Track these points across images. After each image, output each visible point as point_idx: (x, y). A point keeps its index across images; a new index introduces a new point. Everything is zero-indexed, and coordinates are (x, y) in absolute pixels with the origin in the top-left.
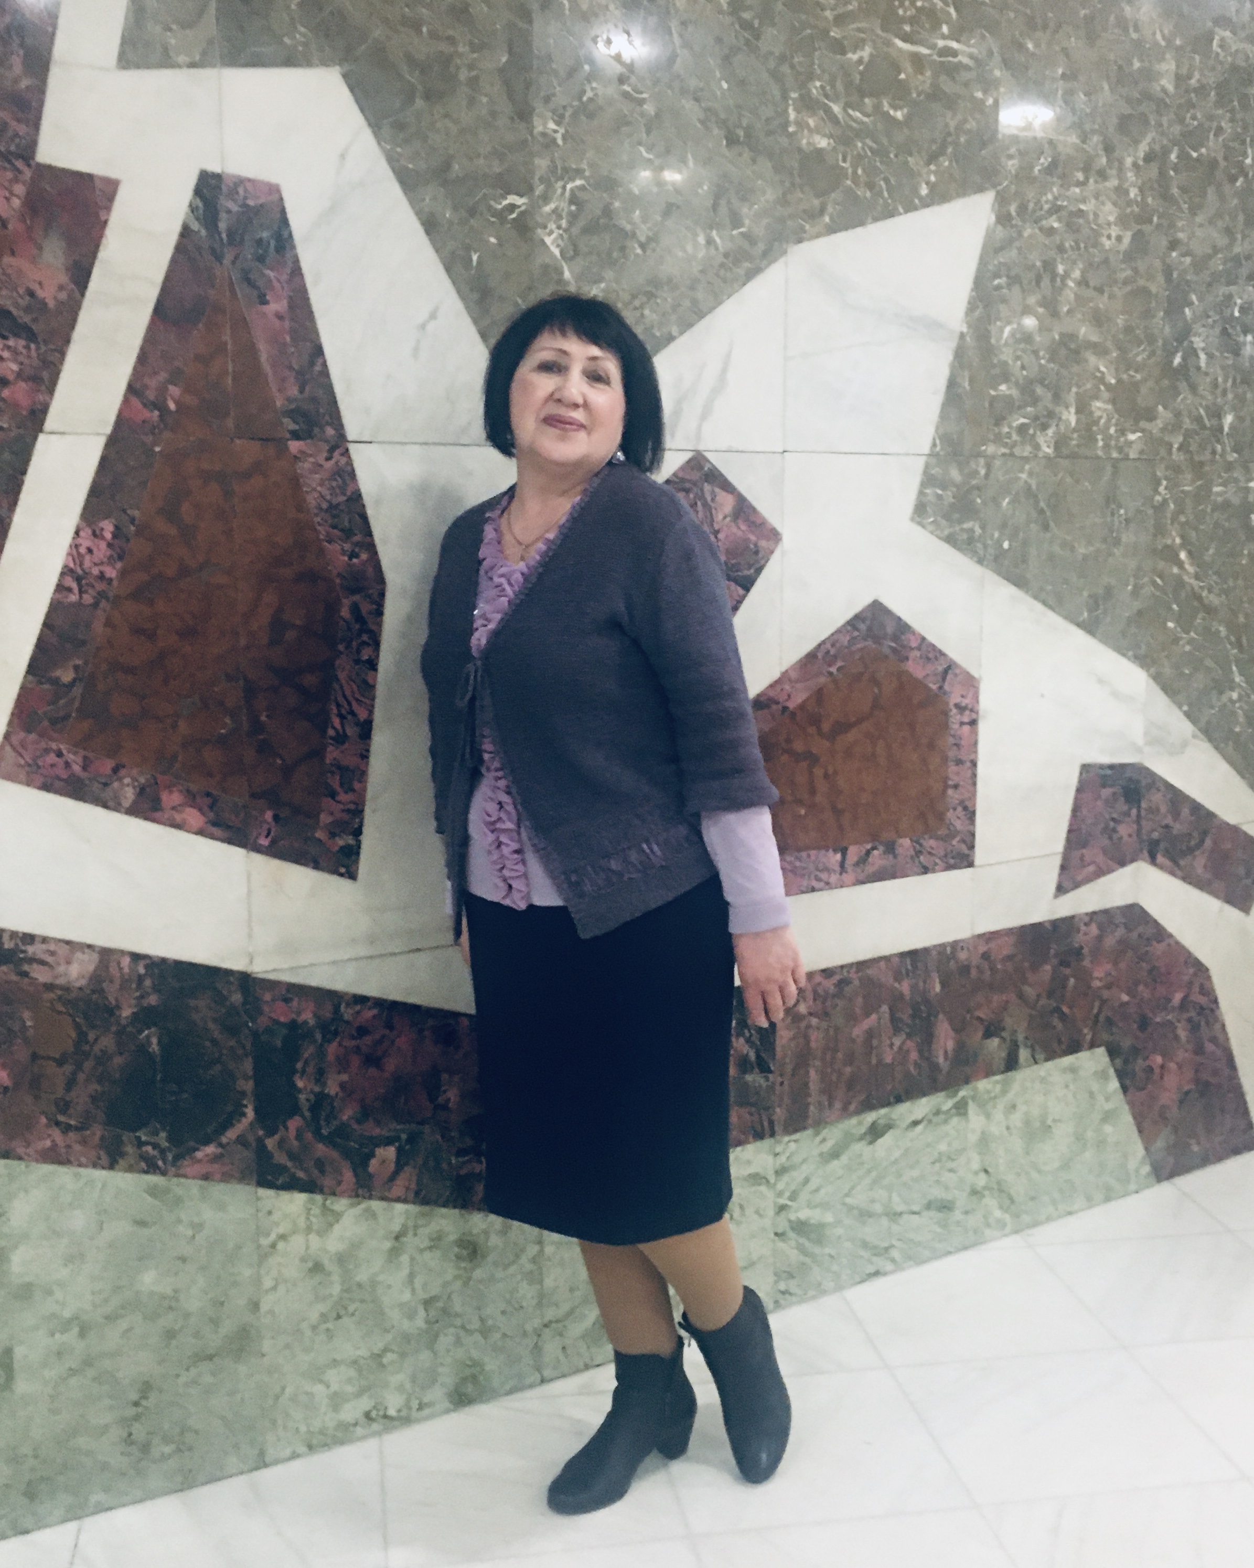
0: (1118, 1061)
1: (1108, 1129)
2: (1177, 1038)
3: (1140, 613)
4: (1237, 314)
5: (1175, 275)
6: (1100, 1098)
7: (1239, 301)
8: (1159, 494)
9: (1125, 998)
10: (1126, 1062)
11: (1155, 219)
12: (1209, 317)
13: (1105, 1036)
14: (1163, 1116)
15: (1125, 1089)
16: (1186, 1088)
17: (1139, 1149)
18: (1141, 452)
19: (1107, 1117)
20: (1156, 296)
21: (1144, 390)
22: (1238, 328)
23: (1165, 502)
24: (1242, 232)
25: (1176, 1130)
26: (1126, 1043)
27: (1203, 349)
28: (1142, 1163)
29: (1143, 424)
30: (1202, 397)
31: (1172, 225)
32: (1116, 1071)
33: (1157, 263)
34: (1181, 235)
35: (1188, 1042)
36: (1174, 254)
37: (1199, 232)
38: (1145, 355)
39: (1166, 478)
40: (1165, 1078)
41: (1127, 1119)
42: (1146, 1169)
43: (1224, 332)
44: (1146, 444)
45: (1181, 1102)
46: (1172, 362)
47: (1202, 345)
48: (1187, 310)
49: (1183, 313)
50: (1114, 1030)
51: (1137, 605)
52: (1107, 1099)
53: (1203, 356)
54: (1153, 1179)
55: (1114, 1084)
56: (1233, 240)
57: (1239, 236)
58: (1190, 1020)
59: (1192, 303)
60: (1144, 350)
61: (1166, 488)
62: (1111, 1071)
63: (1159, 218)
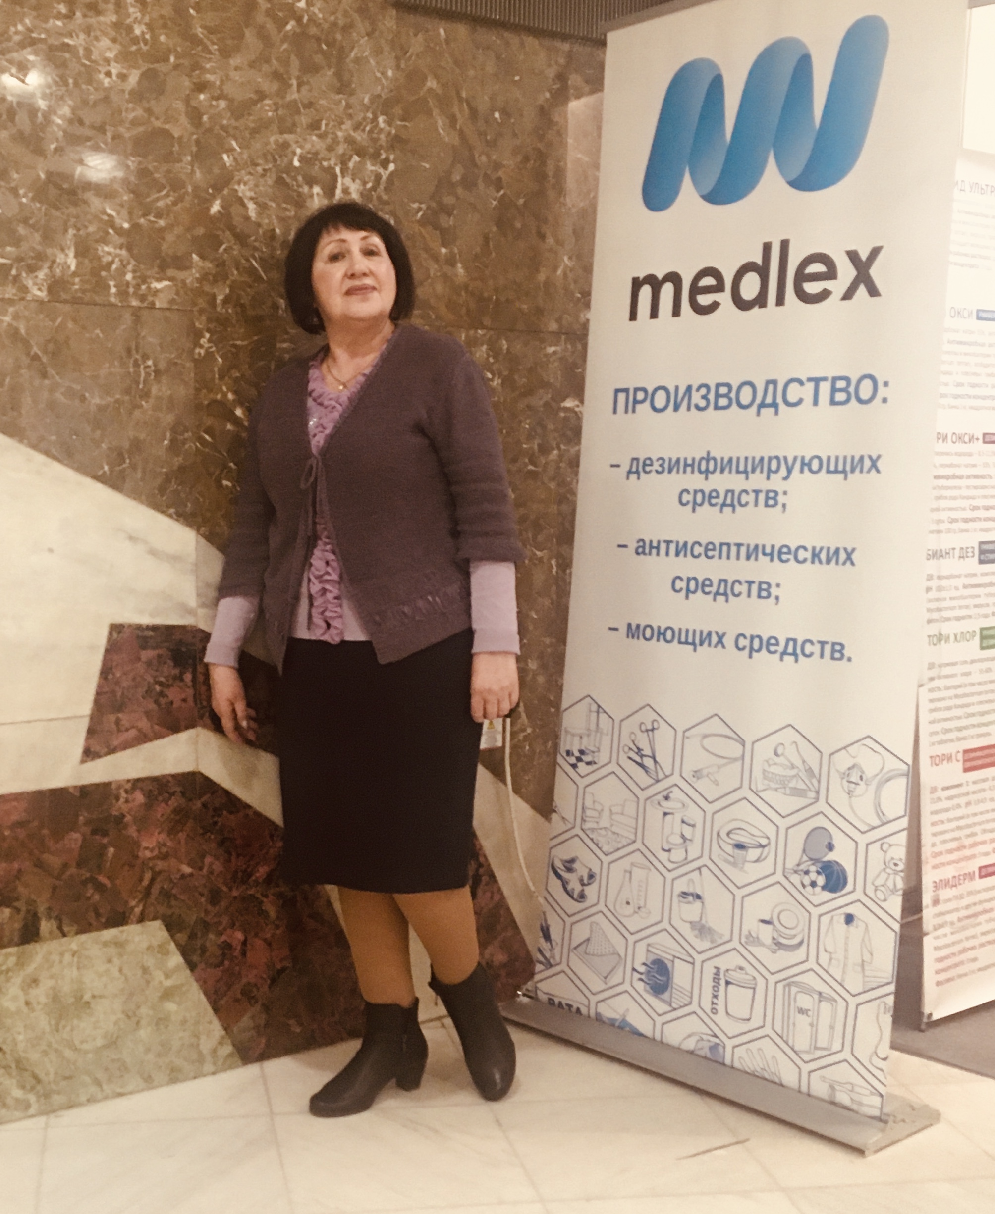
0: (182, 937)
1: (171, 1006)
2: (263, 914)
3: (182, 469)
4: (296, 163)
5: (205, 118)
6: (158, 976)
7: (299, 151)
8: (201, 346)
9: (187, 870)
10: (192, 936)
11: (172, 59)
12: (257, 165)
13: (162, 910)
14: (248, 995)
15: (192, 966)
16: (279, 966)
17: (216, 1028)
18: (173, 301)
19: (167, 994)
20: (180, 138)
21: (170, 237)
22: (300, 178)
23: (209, 355)
24: (298, 78)
25: (266, 1008)
26: (192, 918)
27: (252, 199)
28: (221, 1043)
29: (171, 272)
30: (255, 249)
31: (196, 66)
32: (178, 945)
33: (179, 105)
34: (210, 77)
35: (278, 918)
36: (202, 97)
37: (235, 76)
38: (169, 201)
39: (209, 330)
40: (248, 954)
41: (196, 997)
42: (228, 1049)
43: (280, 181)
44: (177, 293)
45: (273, 981)
46: (208, 209)
47: (250, 194)
48: (225, 157)
49: (222, 158)
50: (173, 903)
51: (178, 461)
52: (167, 976)
53: (251, 206)
54: (237, 1058)
55: (176, 959)
56: (285, 85)
57: (294, 82)
58: (280, 895)
59: (230, 150)
60: (167, 195)
61: (209, 341)
62: (172, 947)
63: (176, 58)
